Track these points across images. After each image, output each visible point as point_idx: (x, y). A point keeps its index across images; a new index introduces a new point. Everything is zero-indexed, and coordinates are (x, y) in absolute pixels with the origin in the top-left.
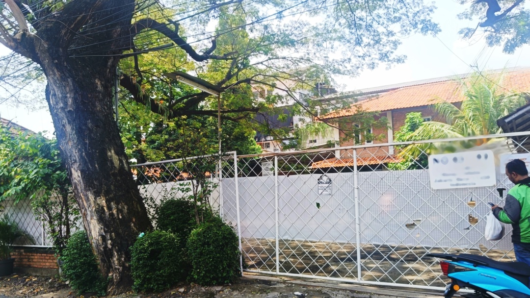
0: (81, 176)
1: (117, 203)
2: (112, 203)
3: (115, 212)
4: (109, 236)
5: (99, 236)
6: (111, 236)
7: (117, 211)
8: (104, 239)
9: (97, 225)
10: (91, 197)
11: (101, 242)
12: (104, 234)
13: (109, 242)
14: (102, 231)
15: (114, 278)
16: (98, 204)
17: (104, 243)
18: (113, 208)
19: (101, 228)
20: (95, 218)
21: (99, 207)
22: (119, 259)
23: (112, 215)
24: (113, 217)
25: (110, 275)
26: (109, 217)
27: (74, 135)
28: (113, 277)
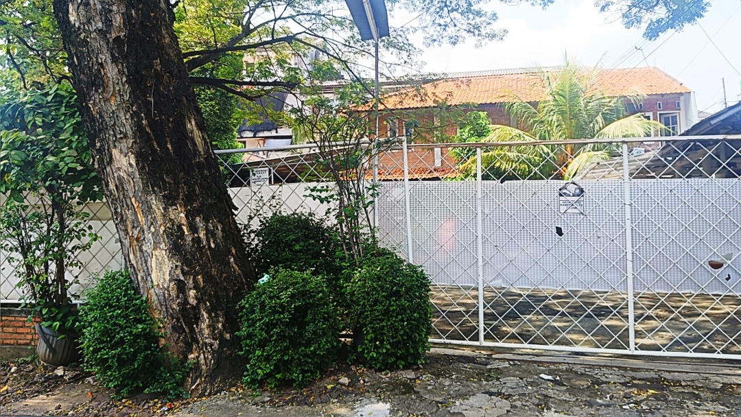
0: (137, 164)
1: (206, 220)
2: (198, 219)
3: (202, 235)
4: (191, 282)
5: (170, 281)
6: (195, 281)
7: (206, 234)
8: (181, 287)
9: (166, 260)
10: (157, 206)
11: (173, 293)
12: (182, 278)
13: (192, 293)
14: (179, 271)
15: (202, 362)
16: (171, 220)
17: (181, 295)
18: (200, 229)
19: (177, 266)
20: (163, 246)
21: (173, 225)
22: (212, 327)
23: (197, 241)
24: (199, 245)
25: (191, 356)
26: (193, 245)
27: (124, 85)
28: (198, 361)
